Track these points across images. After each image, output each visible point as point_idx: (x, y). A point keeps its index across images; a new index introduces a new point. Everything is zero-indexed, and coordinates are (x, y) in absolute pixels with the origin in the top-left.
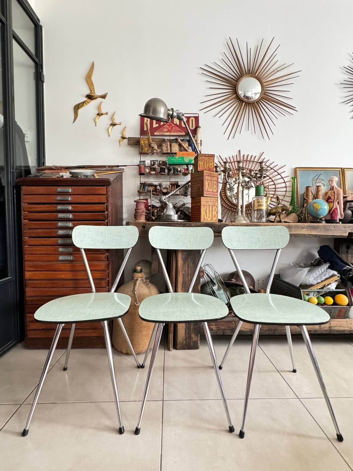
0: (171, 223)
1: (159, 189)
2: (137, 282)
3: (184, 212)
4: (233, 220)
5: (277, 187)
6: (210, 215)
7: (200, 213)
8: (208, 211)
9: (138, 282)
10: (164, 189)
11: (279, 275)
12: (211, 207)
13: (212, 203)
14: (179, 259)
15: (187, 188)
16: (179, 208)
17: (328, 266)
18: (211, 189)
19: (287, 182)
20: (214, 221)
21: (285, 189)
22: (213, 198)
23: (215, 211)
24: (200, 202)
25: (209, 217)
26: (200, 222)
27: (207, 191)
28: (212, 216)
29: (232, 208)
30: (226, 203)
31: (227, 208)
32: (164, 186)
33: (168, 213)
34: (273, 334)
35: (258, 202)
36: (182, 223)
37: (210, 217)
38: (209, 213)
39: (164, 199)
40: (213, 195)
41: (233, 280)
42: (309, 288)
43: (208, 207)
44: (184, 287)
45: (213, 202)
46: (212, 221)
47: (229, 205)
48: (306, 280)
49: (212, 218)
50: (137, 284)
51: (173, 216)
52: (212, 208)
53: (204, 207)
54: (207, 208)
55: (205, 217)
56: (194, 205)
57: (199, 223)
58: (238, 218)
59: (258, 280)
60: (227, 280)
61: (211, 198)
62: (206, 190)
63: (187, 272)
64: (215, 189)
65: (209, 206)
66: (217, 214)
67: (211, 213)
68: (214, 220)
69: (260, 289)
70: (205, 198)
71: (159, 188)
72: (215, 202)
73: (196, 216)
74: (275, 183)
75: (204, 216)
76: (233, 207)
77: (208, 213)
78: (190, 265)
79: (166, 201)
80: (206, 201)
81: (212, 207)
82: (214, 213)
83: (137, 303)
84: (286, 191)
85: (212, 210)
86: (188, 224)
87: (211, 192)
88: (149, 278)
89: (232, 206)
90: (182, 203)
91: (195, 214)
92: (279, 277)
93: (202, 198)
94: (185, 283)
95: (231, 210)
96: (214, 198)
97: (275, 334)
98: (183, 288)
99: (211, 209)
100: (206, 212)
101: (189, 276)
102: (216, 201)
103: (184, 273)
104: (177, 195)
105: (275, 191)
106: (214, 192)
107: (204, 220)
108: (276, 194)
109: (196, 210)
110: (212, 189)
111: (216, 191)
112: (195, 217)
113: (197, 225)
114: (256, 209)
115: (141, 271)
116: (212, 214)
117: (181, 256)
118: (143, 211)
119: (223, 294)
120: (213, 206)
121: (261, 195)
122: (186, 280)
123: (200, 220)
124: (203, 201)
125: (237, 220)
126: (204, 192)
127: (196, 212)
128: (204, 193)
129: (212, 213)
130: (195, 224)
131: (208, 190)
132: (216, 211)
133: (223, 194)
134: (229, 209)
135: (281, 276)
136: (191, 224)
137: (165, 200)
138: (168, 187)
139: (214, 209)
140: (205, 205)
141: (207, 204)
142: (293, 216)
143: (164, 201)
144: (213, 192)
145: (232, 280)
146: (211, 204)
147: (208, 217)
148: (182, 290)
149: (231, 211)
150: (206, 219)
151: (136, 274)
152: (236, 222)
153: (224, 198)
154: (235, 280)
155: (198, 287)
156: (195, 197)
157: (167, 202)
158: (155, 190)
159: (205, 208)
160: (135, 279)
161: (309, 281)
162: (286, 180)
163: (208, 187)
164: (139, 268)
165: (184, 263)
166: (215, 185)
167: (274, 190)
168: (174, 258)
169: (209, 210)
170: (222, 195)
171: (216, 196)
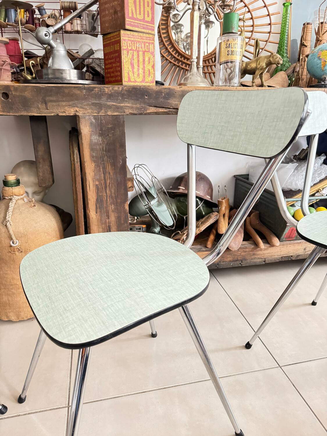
0: (63, 87)
1: (39, 19)
2: (10, 204)
3: (93, 69)
4: (182, 82)
5: (255, 23)
6: (141, 71)
7: (120, 66)
8: (135, 61)
9: (12, 205)
10: (49, 17)
11: (248, 175)
12: (141, 53)
13: (143, 46)
14: (85, 160)
15: (95, 17)
16: (83, 59)
17: (323, 160)
18: (140, 14)
19: (273, 14)
20: (148, 84)
21: (267, 29)
22: (145, 35)
23: (149, 62)
24: (119, 42)
25: (138, 75)
26: (122, 84)
27: (132, 18)
28: (144, 72)
29: (180, 63)
30: (169, 52)
31: (171, 62)
32: (49, 12)
33: (56, 66)
34: (240, 265)
35: (228, 45)
36: (86, 86)
37: (140, 75)
38: (138, 66)
39: (46, 35)
40: (144, 28)
41: (180, 187)
42: (296, 195)
43: (135, 53)
44: (100, 208)
45: (145, 43)
46: (144, 84)
47: (174, 57)
48: (292, 183)
49: (144, 77)
50: (11, 209)
51: (68, 72)
52: (144, 57)
53: (128, 52)
54: (133, 55)
55: (131, 74)
56: (108, 50)
57: (119, 86)
58: (191, 78)
59: (219, 186)
60: (171, 189)
61: (141, 34)
62: (130, 15)
63: (103, 182)
64: (148, 16)
65: (138, 52)
66: (152, 70)
67: (141, 66)
68: (148, 82)
69: (220, 200)
70: (128, 32)
71: (39, 16)
72: (149, 43)
73: (113, 72)
74: (254, 16)
75: (128, 74)
76: (181, 61)
77: (136, 66)
78: (107, 170)
79: (49, 40)
80: (133, 41)
81: (144, 54)
82: (148, 67)
83: (13, 243)
84: (269, 33)
85: (144, 60)
86: (96, 89)
87: (140, 20)
88: (40, 192)
89: (179, 58)
90: (86, 49)
91: (111, 70)
92: (248, 179)
93: (122, 32)
94: (102, 201)
95: (179, 66)
96: (147, 36)
97: (243, 265)
98: (98, 210)
99: (141, 59)
100: (132, 65)
101: (108, 188)
102: (150, 41)
103: (97, 183)
104: (78, 32)
105: (252, 32)
106: (148, 22)
107: (129, 80)
108: (253, 37)
109: (112, 61)
110: (142, 12)
111: (149, 19)
112: (112, 75)
113: (116, 90)
114: (223, 60)
115: (18, 183)
116: (144, 69)
117: (90, 153)
118: (5, 62)
119: (166, 211)
120: (145, 51)
121: (234, 31)
122: (102, 195)
123: (121, 81)
124: (125, 40)
125: (189, 81)
126: (127, 19)
127: (114, 65)
128: (127, 22)
129: (144, 67)
130: (111, 88)
131: (135, 16)
132: (152, 64)
133: (163, 33)
134: (175, 65)
135: (250, 177)
136: (104, 89)
137: (47, 38)
138: (58, 15)
139: (147, 59)
140: (130, 48)
141: (133, 48)
142: (282, 76)
143: (46, 40)
144: (143, 20)
145: (179, 189)
146: (142, 48)
147: (136, 76)
148: (96, 213)
149: (178, 68)
150: (132, 80)
151: (7, 188)
152: (188, 86)
153: (166, 41)
154: (184, 188)
155: (124, 205)
156: (109, 31)
157: (52, 42)
158: (32, 20)
159: (130, 56)
160: (6, 198)
161: (296, 184)
162: (272, 10)
163: (134, 9)
164: (12, 178)
165: (97, 166)
166: (148, 6)
167: (251, 29)
168: (75, 156)
169: (138, 61)
170: (163, 36)
171: (150, 31)
